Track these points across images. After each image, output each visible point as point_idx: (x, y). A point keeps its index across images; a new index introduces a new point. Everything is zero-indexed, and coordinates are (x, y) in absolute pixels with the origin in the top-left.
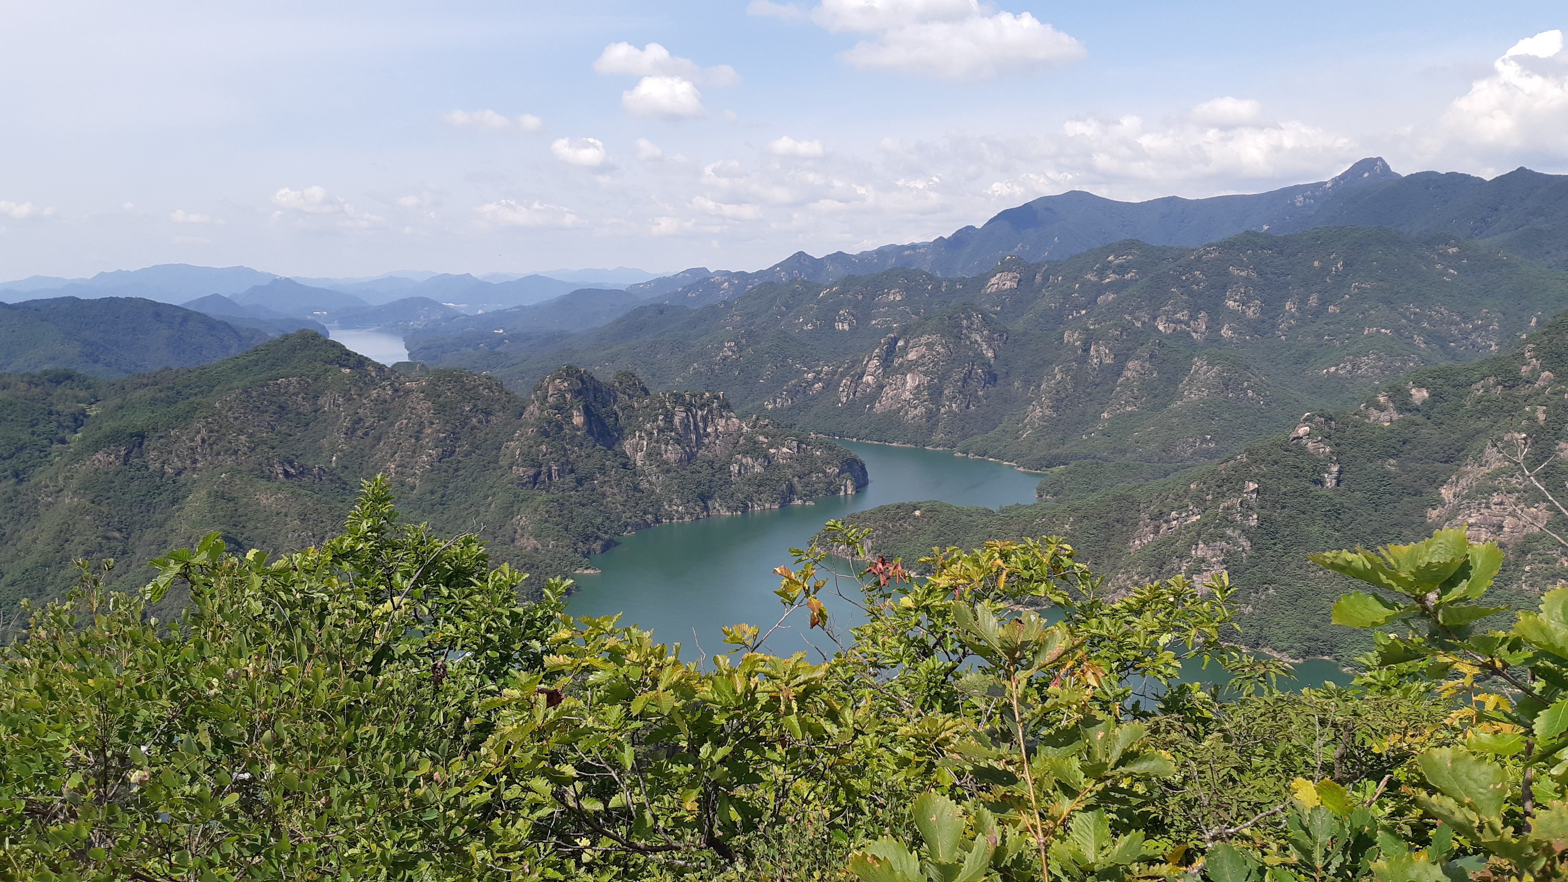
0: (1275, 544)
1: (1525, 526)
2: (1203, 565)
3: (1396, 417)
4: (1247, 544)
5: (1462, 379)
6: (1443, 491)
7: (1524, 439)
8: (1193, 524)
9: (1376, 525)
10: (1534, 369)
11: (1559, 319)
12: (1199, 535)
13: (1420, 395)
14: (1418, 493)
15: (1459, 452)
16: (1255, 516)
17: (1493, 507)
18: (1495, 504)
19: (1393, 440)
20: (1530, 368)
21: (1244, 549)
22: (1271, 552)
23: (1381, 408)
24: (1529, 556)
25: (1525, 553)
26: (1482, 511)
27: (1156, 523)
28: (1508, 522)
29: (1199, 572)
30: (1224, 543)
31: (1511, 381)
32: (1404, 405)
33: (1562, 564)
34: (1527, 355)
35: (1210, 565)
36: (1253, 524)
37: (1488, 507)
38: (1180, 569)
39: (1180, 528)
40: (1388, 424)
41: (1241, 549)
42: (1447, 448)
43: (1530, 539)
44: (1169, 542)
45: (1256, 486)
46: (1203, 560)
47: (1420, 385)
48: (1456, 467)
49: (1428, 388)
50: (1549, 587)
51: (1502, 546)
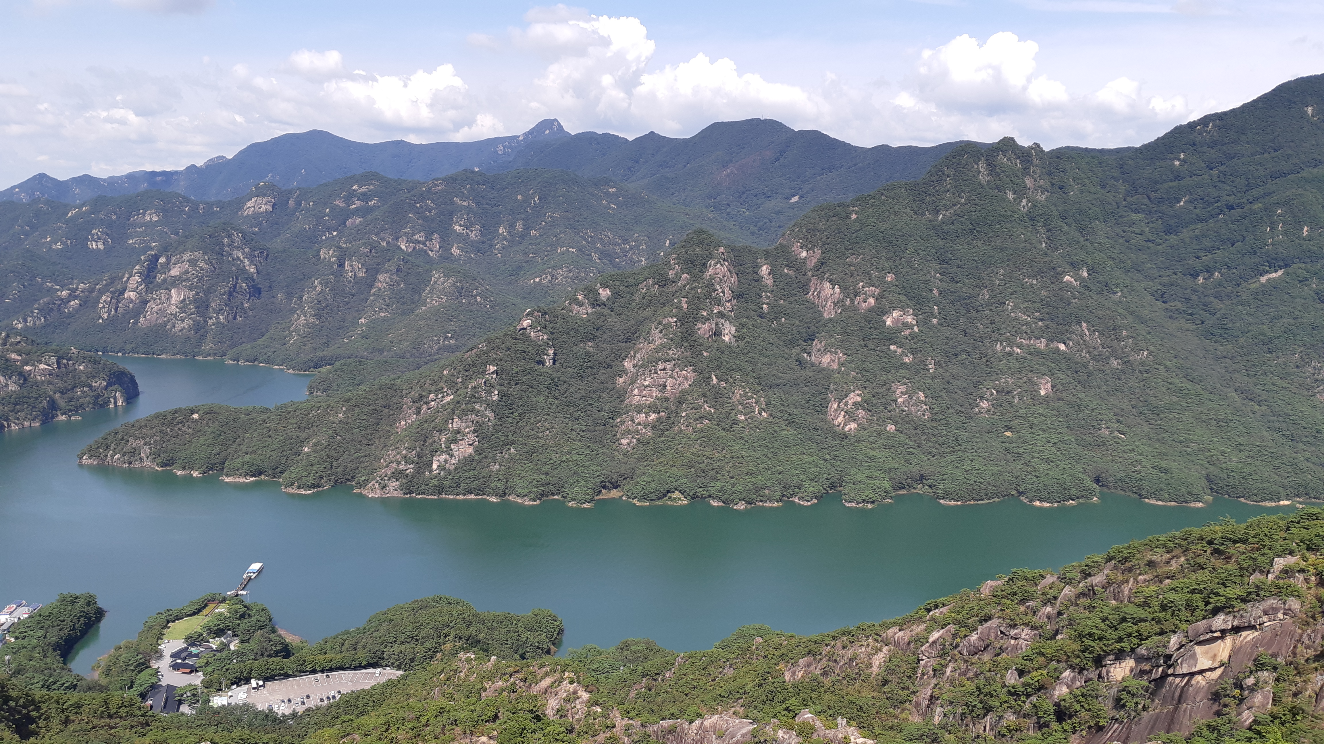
0: (512, 413)
1: (680, 385)
2: (458, 436)
3: (590, 310)
4: (491, 415)
5: (632, 281)
6: (626, 364)
7: (676, 322)
8: (449, 403)
9: (583, 392)
10: (677, 272)
11: (690, 236)
12: (453, 411)
13: (605, 293)
14: (609, 366)
15: (634, 334)
16: (496, 392)
17: (659, 372)
18: (660, 370)
19: (590, 328)
20: (674, 272)
21: (489, 420)
22: (509, 420)
23: (580, 304)
24: (684, 405)
25: (681, 403)
26: (653, 375)
27: (417, 405)
28: (670, 382)
29: (456, 441)
30: (474, 416)
31: (663, 282)
32: (595, 302)
33: (705, 409)
34: (672, 262)
35: (464, 435)
36: (495, 399)
37: (656, 373)
38: (440, 441)
39: (438, 407)
40: (585, 316)
41: (487, 419)
42: (626, 332)
43: (684, 393)
44: (430, 419)
45: (495, 368)
46: (458, 431)
47: (605, 286)
48: (633, 345)
49: (610, 289)
50: (698, 426)
51: (667, 400)
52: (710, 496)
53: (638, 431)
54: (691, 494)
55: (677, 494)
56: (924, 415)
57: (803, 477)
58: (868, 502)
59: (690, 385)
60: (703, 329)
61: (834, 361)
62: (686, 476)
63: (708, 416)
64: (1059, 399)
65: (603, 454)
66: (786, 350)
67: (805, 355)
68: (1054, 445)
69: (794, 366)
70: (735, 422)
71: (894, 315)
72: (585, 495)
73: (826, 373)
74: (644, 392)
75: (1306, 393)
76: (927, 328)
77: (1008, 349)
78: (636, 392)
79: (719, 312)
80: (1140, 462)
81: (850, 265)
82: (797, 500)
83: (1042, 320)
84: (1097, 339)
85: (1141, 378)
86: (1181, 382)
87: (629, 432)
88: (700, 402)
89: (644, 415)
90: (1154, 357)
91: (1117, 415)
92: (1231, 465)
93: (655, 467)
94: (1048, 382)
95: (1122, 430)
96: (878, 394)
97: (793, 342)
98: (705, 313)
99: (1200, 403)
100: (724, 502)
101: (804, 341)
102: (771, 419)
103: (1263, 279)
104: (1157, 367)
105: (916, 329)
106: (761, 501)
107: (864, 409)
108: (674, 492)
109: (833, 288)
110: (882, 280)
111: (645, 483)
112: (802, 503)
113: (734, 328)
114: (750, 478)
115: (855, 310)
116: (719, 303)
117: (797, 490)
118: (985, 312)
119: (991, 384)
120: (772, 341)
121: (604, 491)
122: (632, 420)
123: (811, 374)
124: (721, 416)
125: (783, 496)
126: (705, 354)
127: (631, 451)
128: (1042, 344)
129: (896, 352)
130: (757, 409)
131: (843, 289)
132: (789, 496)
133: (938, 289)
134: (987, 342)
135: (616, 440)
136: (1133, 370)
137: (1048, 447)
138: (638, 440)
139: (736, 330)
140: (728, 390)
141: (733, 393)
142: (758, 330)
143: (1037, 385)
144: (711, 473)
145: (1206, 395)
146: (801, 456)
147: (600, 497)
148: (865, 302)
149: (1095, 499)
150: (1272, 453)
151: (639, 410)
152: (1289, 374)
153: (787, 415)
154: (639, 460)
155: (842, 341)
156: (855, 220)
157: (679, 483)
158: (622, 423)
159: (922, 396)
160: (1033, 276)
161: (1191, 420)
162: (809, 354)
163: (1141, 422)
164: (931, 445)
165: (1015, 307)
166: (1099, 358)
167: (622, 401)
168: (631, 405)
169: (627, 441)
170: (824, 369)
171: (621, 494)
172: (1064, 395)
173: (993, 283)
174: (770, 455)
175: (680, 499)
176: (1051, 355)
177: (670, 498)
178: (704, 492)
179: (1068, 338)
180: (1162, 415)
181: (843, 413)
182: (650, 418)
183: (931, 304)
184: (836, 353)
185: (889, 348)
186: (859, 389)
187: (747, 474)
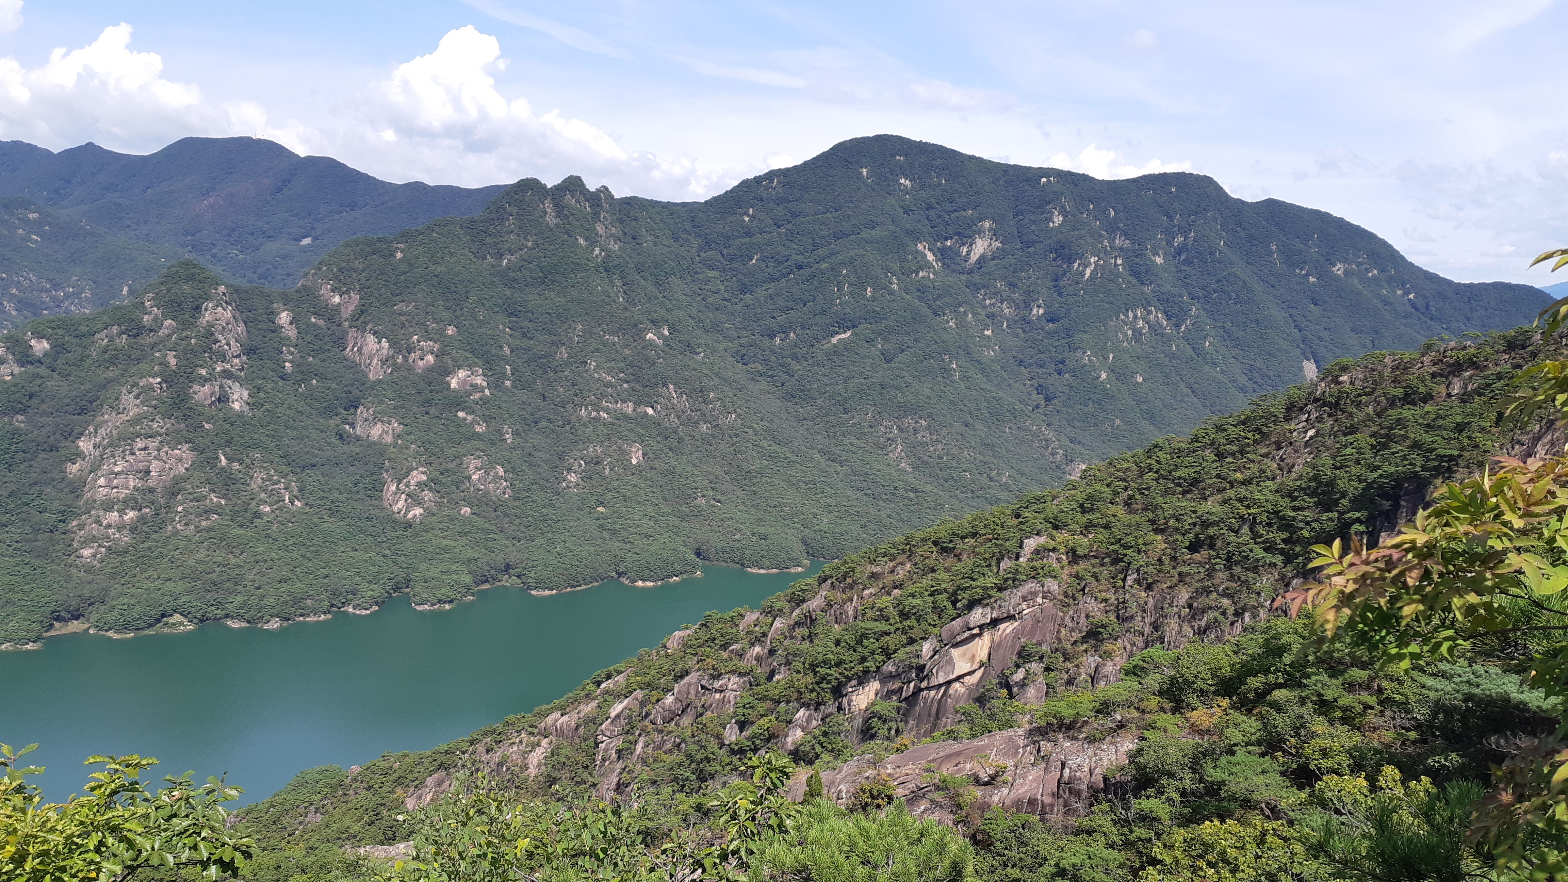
1: (171, 469)
3: (17, 370)
5: (83, 329)
6: (81, 444)
7: (160, 383)
9: (13, 487)
10: (156, 318)
11: (174, 269)
13: (40, 346)
14: (53, 448)
15: (91, 402)
17: (138, 453)
18: (140, 450)
19: (19, 395)
20: (152, 317)
24: (179, 496)
25: (174, 494)
26: (127, 458)
28: (155, 466)
31: (135, 330)
32: (25, 358)
33: (211, 500)
34: (147, 304)
37: (133, 454)
40: (9, 378)
42: (78, 400)
43: (178, 481)
47: (40, 336)
48: (91, 418)
49: (48, 339)
50: (204, 523)
51: (152, 491)
52: (227, 616)
53: (108, 537)
54: (198, 615)
55: (177, 618)
56: (504, 493)
57: (357, 578)
58: (445, 602)
59: (187, 469)
60: (203, 393)
61: (387, 432)
62: (189, 592)
63: (217, 510)
64: (652, 468)
65: (53, 571)
66: (321, 421)
67: (347, 427)
68: (651, 518)
69: (333, 440)
70: (258, 515)
71: (460, 375)
72: (28, 631)
73: (378, 449)
74: (115, 481)
75: (880, 452)
76: (500, 391)
77: (594, 414)
78: (102, 481)
79: (224, 371)
80: (739, 530)
81: (400, 314)
82: (351, 610)
83: (627, 382)
84: (684, 403)
85: (731, 442)
86: (770, 446)
87: (94, 539)
88: (204, 491)
89: (116, 514)
90: (742, 420)
91: (711, 482)
92: (824, 527)
93: (138, 585)
94: (639, 449)
95: (718, 497)
96: (447, 471)
97: (329, 411)
98: (203, 372)
99: (789, 465)
100: (249, 622)
101: (345, 409)
102: (307, 509)
103: (834, 340)
104: (746, 430)
105: (487, 392)
106: (302, 616)
107: (430, 490)
108: (171, 615)
109: (379, 342)
110: (442, 332)
111: (125, 607)
112: (358, 612)
113: (247, 392)
114: (285, 587)
115: (410, 369)
116: (223, 358)
117: (350, 596)
118: (566, 373)
119: (578, 453)
120: (300, 409)
121: (57, 624)
122: (98, 522)
123: (357, 450)
124: (237, 509)
125: (332, 605)
126: (207, 426)
127: (98, 565)
128: (629, 408)
129: (465, 419)
130: (287, 497)
131: (393, 344)
132: (340, 605)
133: (509, 346)
134: (569, 407)
135: (71, 551)
136: (723, 434)
137: (645, 520)
138: (109, 548)
139: (249, 395)
140: (245, 474)
141: (251, 478)
142: (281, 395)
143: (628, 454)
144: (228, 585)
145: (794, 458)
146: (352, 554)
147: (52, 633)
148: (422, 359)
149: (699, 573)
150: (858, 512)
151: (108, 506)
152: (864, 434)
153: (329, 503)
154: (113, 576)
155: (396, 408)
156: (401, 260)
157: (178, 602)
158: (81, 527)
159: (500, 471)
160: (614, 333)
161: (782, 484)
162: (353, 425)
163: (735, 488)
164: (516, 528)
165: (597, 366)
166: (689, 422)
167: (77, 497)
168: (95, 501)
169: (91, 551)
170: (375, 443)
171: (86, 626)
172: (656, 463)
173: (571, 339)
174: (309, 555)
175: (181, 624)
176: (639, 420)
177: (166, 624)
178: (219, 611)
179: (655, 402)
180: (755, 481)
181: (404, 496)
182: (126, 518)
183: (502, 363)
184: (389, 423)
185: (456, 416)
186: (422, 466)
187: (280, 582)
